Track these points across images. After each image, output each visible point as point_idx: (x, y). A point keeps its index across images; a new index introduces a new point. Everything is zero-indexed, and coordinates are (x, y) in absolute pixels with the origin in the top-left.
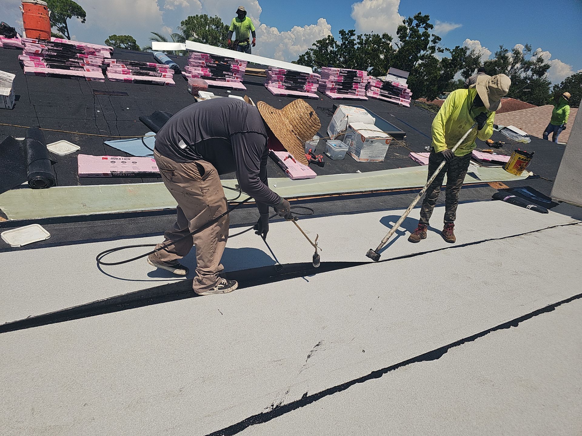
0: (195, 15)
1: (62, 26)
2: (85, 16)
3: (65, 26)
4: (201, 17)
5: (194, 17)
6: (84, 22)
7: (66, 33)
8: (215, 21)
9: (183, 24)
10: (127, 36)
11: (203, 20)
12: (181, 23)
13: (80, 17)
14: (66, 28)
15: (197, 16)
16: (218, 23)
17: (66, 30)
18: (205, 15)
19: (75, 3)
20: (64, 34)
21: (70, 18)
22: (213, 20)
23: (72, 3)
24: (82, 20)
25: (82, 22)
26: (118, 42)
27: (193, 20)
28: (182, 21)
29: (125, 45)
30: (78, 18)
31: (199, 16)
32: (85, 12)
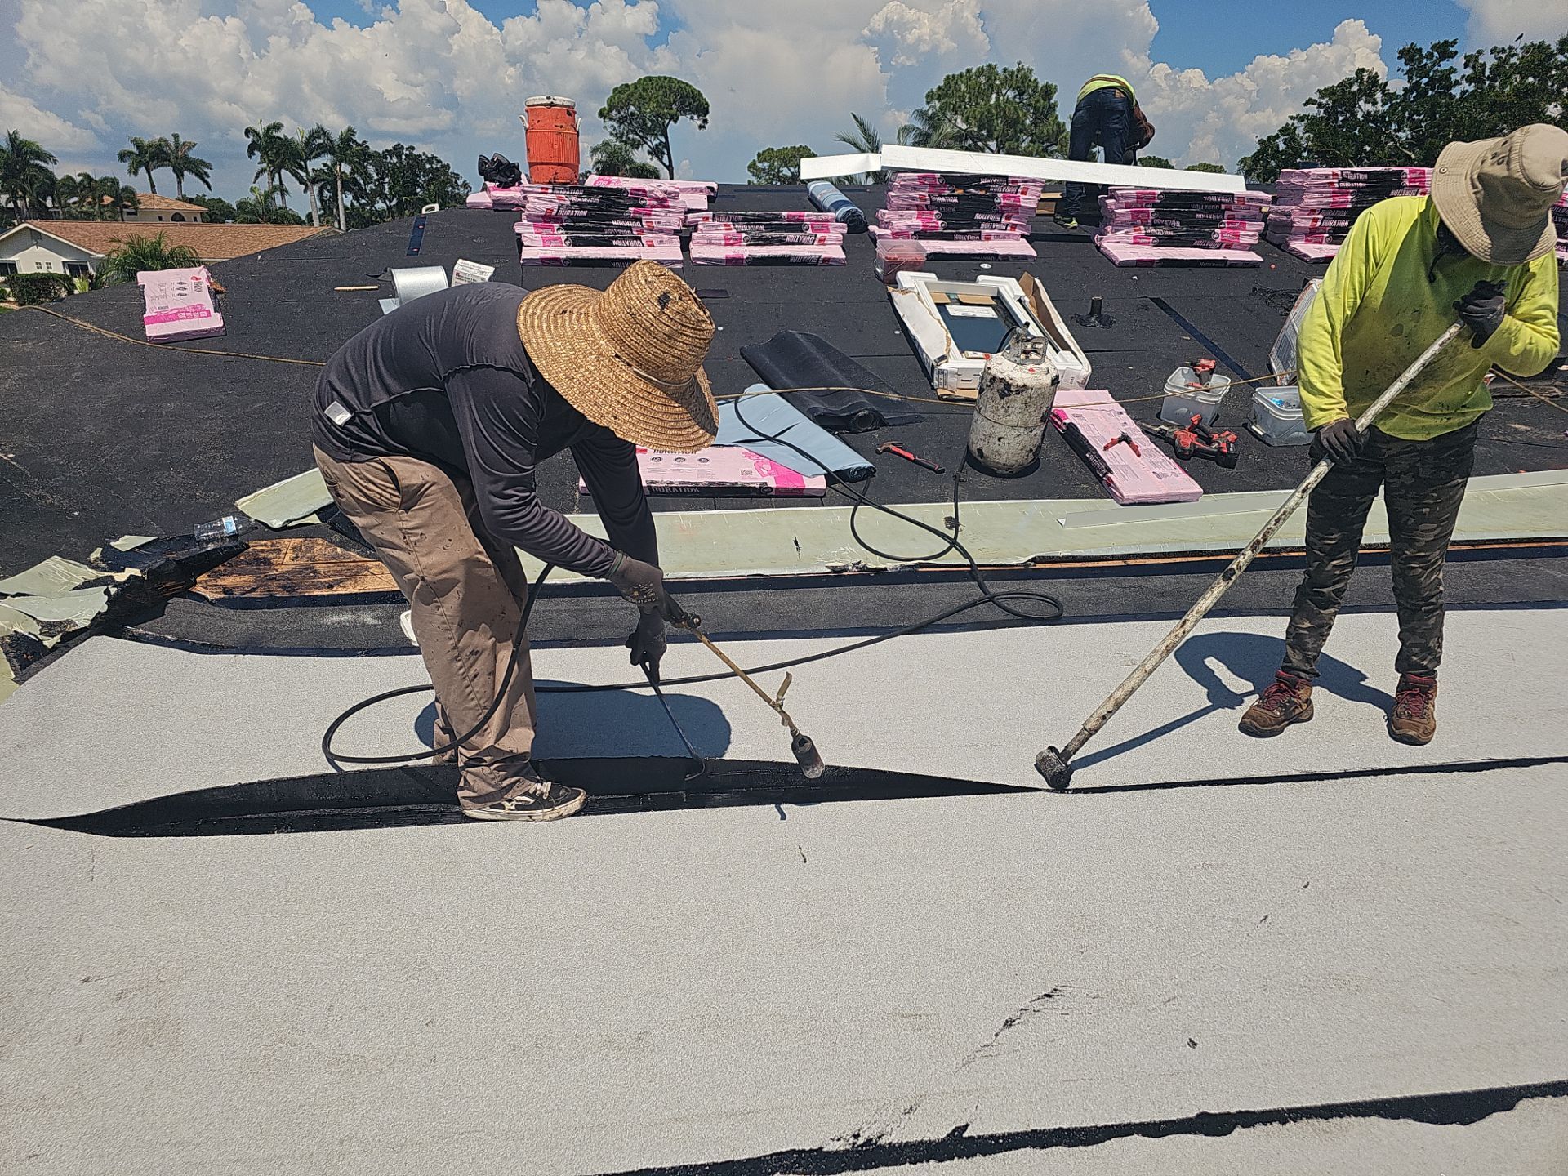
0: (964, 71)
1: (657, 142)
2: (707, 112)
3: (663, 140)
4: (981, 72)
5: (961, 76)
6: (704, 127)
7: (665, 159)
8: (1017, 76)
9: (932, 99)
10: (798, 146)
11: (983, 80)
12: (928, 96)
13: (695, 117)
14: (666, 145)
15: (968, 71)
16: (1023, 82)
17: (666, 152)
18: (990, 65)
19: (687, 84)
20: (661, 160)
21: (676, 122)
22: (1010, 76)
23: (683, 86)
24: (700, 122)
25: (701, 127)
26: (776, 164)
27: (956, 83)
28: (929, 90)
29: (792, 169)
30: (692, 118)
31: (974, 71)
32: (707, 103)
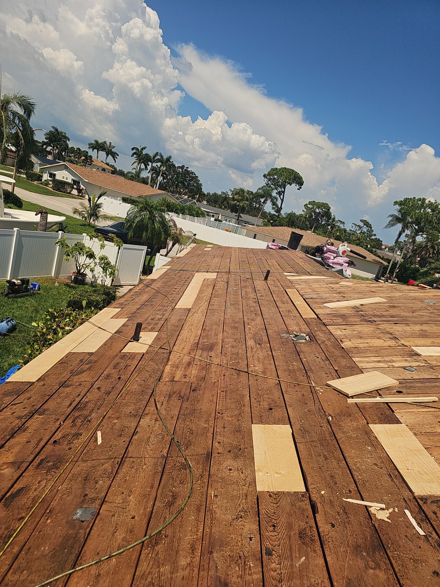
0: (412, 198)
1: (281, 190)
2: (303, 185)
3: (283, 190)
4: (420, 200)
5: (411, 199)
6: (299, 190)
7: (282, 197)
8: (434, 205)
9: (396, 204)
10: (324, 203)
11: (420, 202)
12: (395, 202)
13: (297, 185)
14: (284, 192)
15: (414, 198)
16: (436, 208)
17: (283, 194)
18: (424, 198)
19: (298, 174)
20: (280, 197)
21: (290, 185)
22: (430, 205)
23: (297, 174)
24: (298, 188)
25: (298, 189)
27: (409, 201)
28: (396, 200)
30: (296, 185)
31: (416, 198)
32: (303, 182)
